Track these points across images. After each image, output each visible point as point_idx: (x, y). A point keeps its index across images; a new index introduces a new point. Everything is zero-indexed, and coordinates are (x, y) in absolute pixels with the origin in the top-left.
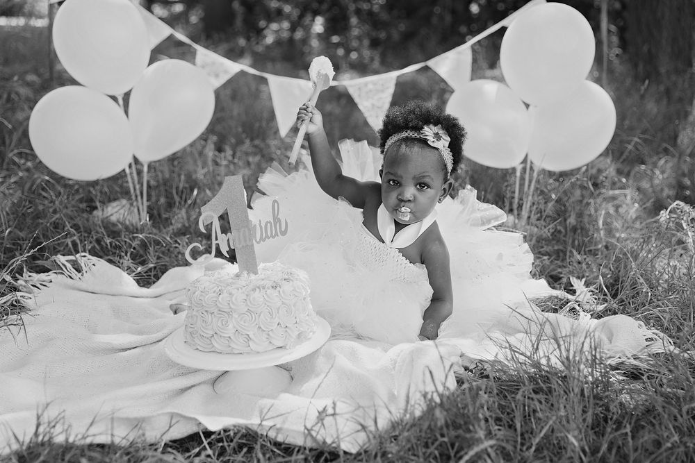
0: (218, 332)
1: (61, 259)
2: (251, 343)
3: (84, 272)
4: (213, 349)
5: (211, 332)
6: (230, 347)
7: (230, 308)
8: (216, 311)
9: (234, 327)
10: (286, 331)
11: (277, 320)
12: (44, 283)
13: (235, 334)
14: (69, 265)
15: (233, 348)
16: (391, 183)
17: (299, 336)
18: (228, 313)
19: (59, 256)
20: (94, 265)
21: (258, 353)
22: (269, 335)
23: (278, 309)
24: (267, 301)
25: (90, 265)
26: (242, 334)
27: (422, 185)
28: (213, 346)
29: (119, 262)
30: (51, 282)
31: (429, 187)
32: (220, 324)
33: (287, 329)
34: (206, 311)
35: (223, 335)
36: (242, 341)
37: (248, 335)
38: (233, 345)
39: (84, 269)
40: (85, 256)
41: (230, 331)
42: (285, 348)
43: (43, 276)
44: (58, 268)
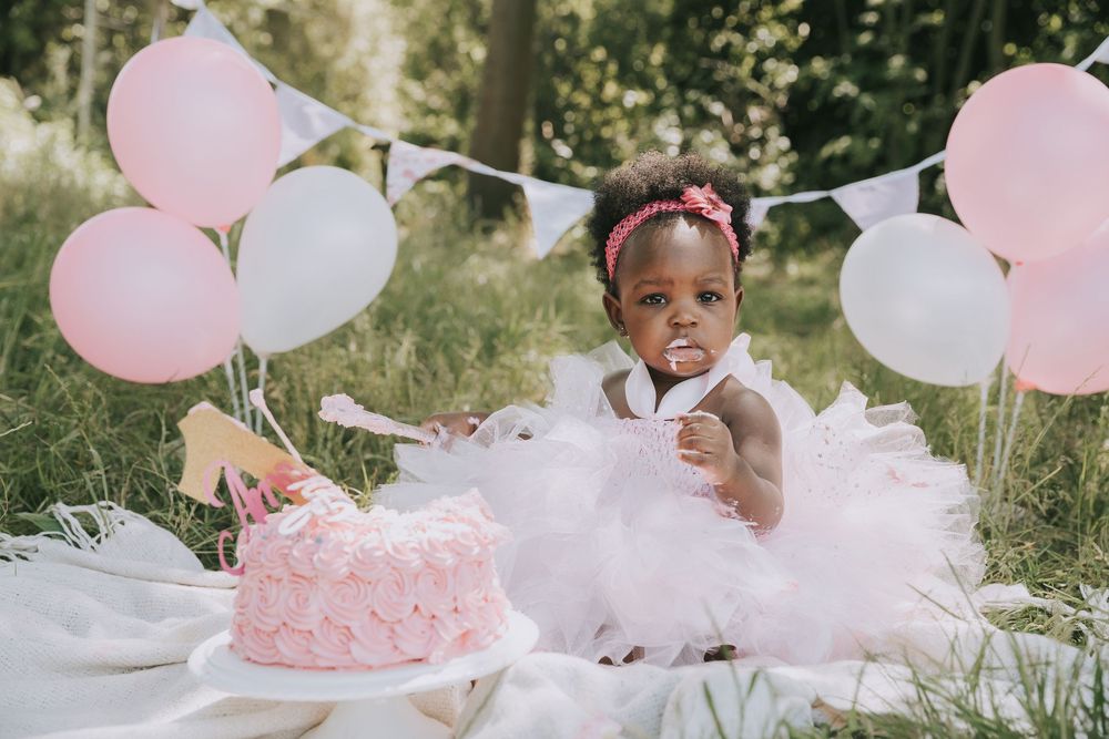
0: (288, 621)
1: (62, 510)
2: (354, 647)
3: (102, 535)
4: (277, 659)
5: (275, 622)
6: (309, 652)
7: (314, 569)
8: (286, 577)
9: (321, 610)
10: (432, 626)
11: (411, 601)
12: (24, 554)
13: (322, 626)
14: (75, 522)
15: (316, 655)
17: (465, 635)
18: (309, 580)
19: (60, 505)
20: (122, 523)
21: (370, 668)
22: (393, 631)
23: (417, 576)
24: (394, 558)
25: (115, 522)
26: (336, 627)
27: (706, 295)
28: (278, 652)
29: (174, 522)
30: (37, 551)
31: (720, 297)
32: (292, 604)
33: (435, 622)
34: (269, 577)
35: (297, 627)
36: (337, 642)
37: (348, 628)
38: (316, 649)
39: (103, 530)
40: (110, 508)
41: (312, 621)
42: (428, 663)
43: (24, 541)
44: (56, 529)
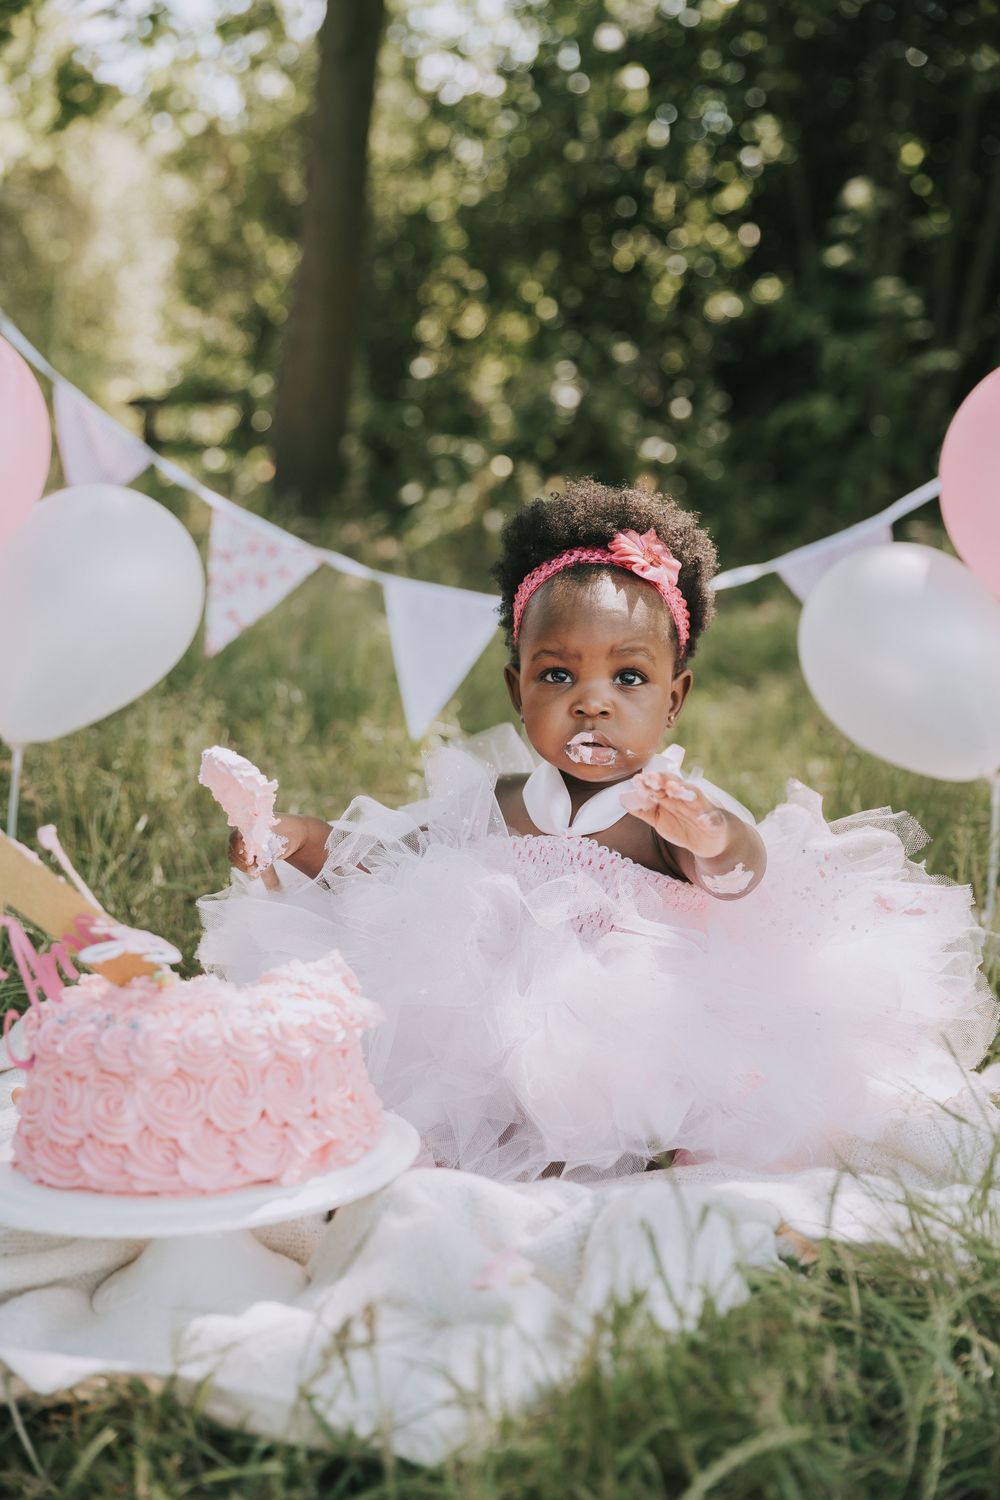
0: (95, 1131)
2: (183, 1166)
4: (79, 1182)
5: (78, 1133)
6: (124, 1172)
7: (130, 1064)
8: (92, 1074)
9: (139, 1118)
10: (284, 1137)
11: (257, 1104)
13: (140, 1139)
15: (134, 1177)
16: (549, 678)
17: (325, 1150)
18: (124, 1079)
21: (204, 1192)
22: (233, 1144)
23: (264, 1072)
24: (235, 1048)
26: (160, 1140)
27: (626, 676)
28: (82, 1173)
31: (645, 680)
32: (100, 1109)
33: (287, 1131)
34: (69, 1074)
35: (108, 1139)
36: (161, 1158)
37: (175, 1141)
38: (133, 1169)
41: (127, 1130)
42: (279, 1185)
